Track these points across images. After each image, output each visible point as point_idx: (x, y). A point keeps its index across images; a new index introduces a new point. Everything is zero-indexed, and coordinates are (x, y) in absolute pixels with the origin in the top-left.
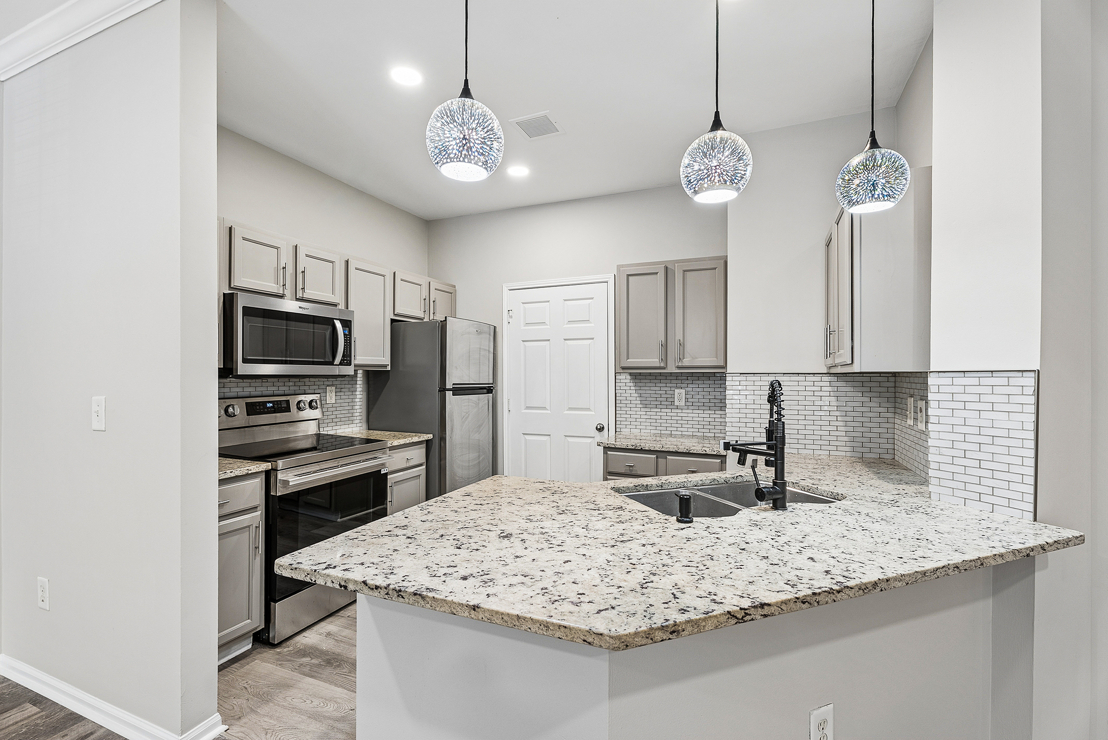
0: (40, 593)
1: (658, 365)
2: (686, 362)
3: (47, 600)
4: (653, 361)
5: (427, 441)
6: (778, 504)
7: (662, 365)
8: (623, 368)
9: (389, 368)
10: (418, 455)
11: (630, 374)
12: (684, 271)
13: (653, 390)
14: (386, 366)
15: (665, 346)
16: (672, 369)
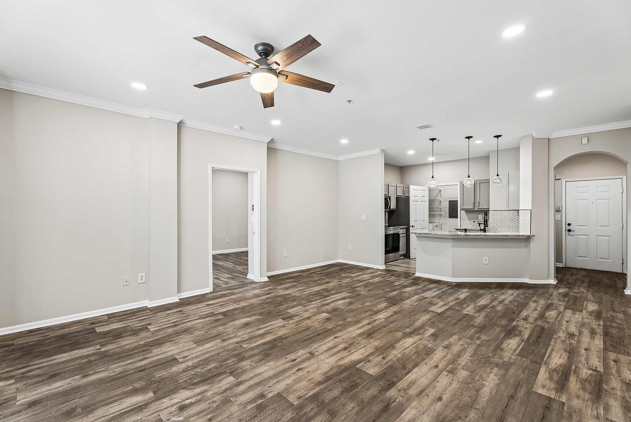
0: (349, 248)
1: (472, 208)
2: (480, 207)
3: (351, 249)
4: (471, 207)
5: (406, 228)
6: (485, 231)
7: (473, 208)
8: (462, 209)
9: (396, 209)
10: (404, 231)
11: (465, 211)
12: (480, 183)
13: (472, 215)
14: (395, 209)
15: (474, 203)
16: (476, 209)
